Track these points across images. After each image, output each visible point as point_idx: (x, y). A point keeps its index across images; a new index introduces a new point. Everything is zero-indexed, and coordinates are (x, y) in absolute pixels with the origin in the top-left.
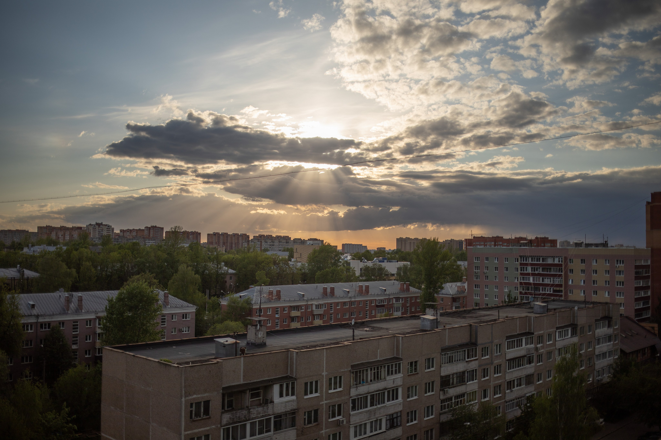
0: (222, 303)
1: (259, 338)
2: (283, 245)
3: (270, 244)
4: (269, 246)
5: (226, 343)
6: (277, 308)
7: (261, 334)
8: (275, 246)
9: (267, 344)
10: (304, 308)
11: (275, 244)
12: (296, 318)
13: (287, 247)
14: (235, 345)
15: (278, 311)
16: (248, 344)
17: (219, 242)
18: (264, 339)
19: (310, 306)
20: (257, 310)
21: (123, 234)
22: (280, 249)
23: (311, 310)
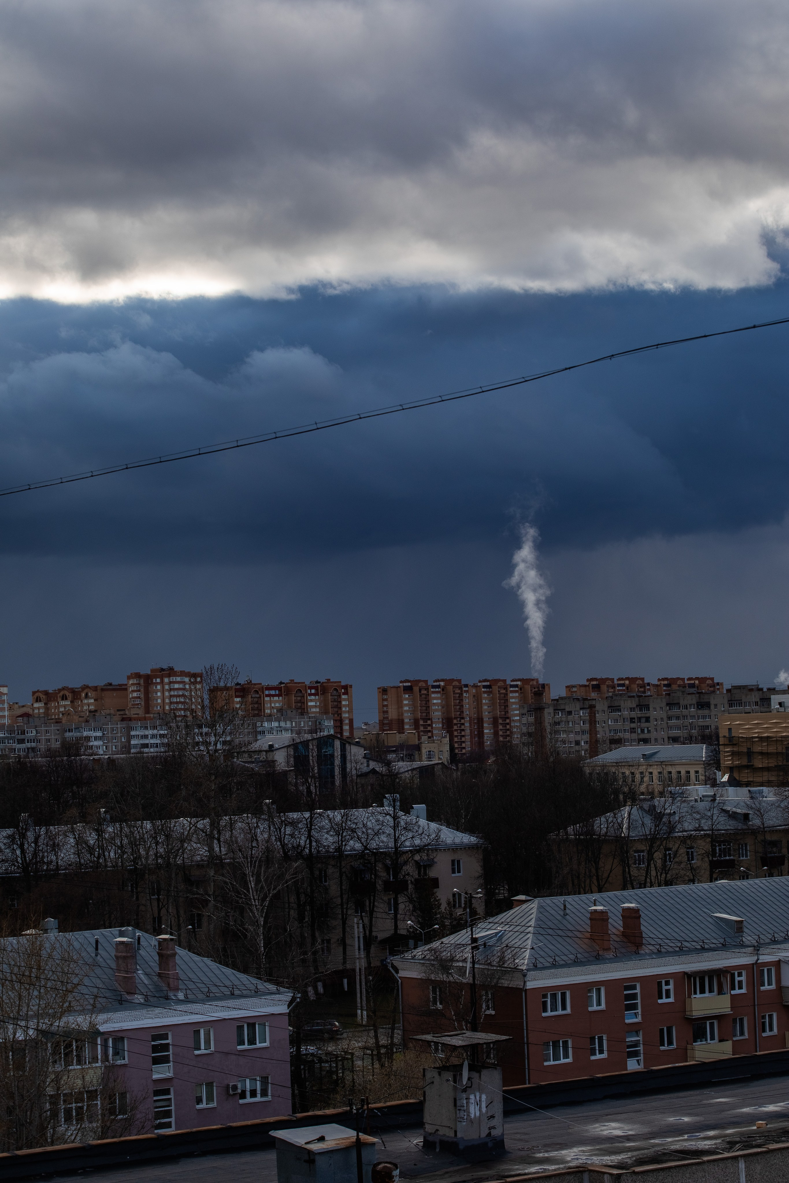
0: (402, 974)
1: (471, 1121)
2: (685, 717)
3: (633, 714)
4: (628, 725)
5: (315, 1147)
6: (628, 984)
7: (479, 1103)
8: (653, 723)
9: (508, 1144)
10: (743, 978)
11: (653, 714)
12: (712, 1025)
13: (701, 722)
14: (354, 1154)
15: (634, 997)
16: (428, 1145)
17: (425, 720)
18: (493, 1122)
19: (769, 971)
20: (545, 996)
21: (47, 709)
22: (675, 733)
23: (773, 987)
